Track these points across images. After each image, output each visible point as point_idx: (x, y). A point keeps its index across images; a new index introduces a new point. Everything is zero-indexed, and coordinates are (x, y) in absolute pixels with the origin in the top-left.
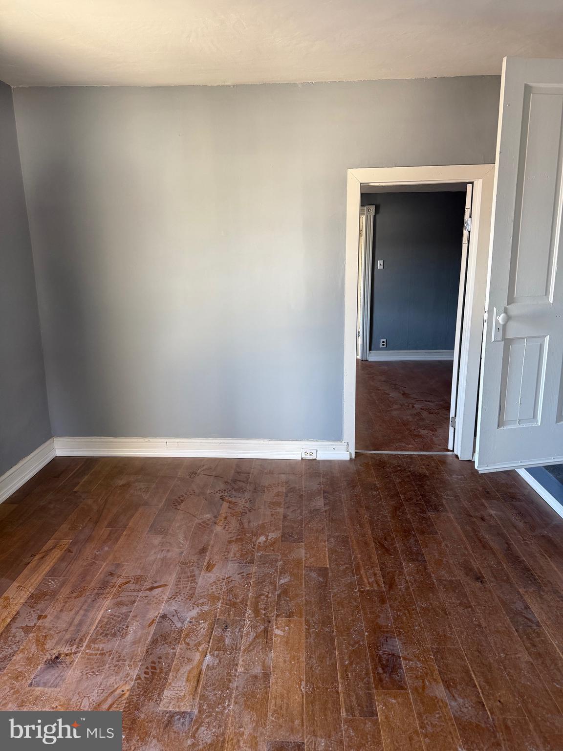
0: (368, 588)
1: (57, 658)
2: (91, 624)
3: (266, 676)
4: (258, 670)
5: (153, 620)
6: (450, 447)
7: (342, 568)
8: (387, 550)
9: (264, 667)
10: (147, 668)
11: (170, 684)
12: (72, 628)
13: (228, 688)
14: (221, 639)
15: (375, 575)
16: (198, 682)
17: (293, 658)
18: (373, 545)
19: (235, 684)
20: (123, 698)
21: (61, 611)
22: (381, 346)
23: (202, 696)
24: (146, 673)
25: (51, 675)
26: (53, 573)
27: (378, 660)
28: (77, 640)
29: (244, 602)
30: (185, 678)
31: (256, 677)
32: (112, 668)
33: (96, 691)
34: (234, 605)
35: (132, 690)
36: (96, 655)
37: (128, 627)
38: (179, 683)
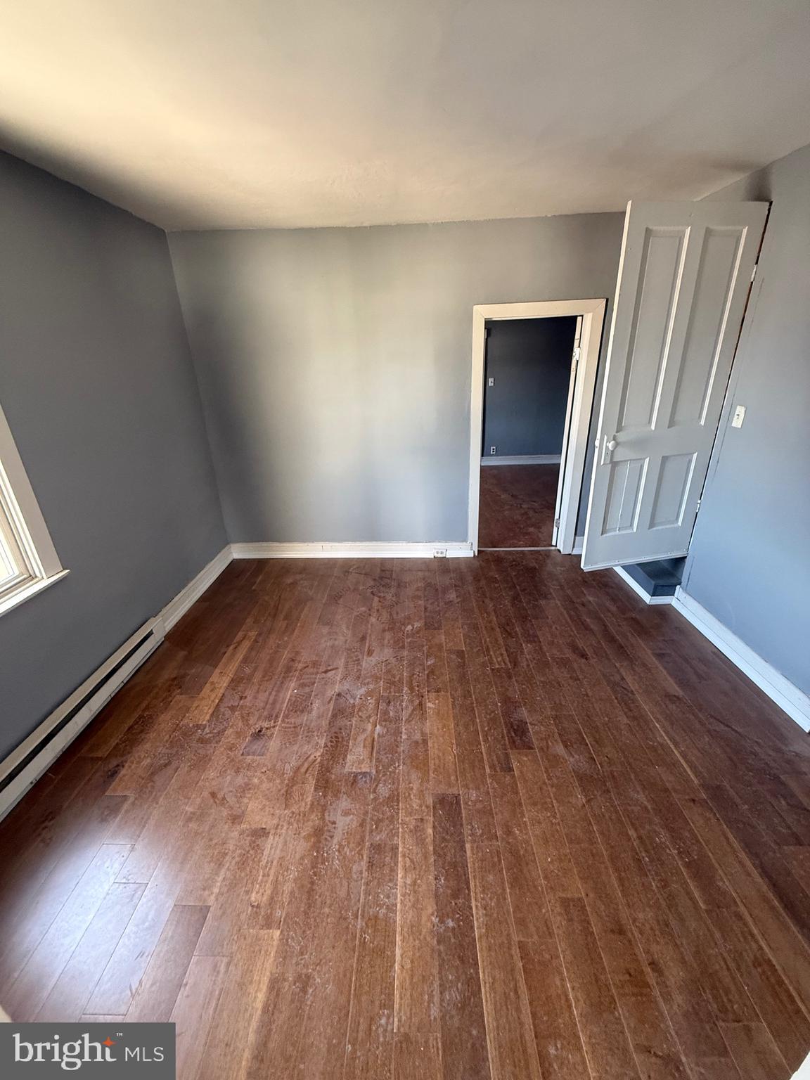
0: (497, 666)
1: (260, 731)
2: (283, 703)
3: (425, 742)
4: (418, 737)
5: (331, 699)
6: (554, 543)
7: (475, 650)
8: (510, 634)
9: (423, 734)
10: (332, 738)
11: (351, 750)
12: (268, 706)
13: (397, 752)
14: (386, 713)
15: (502, 655)
16: (373, 748)
17: (444, 726)
18: (498, 630)
19: (402, 748)
20: (316, 763)
21: (258, 692)
22: (492, 453)
23: (377, 759)
24: (331, 742)
25: (257, 746)
26: (245, 660)
27: (510, 726)
28: (274, 716)
29: (401, 680)
30: (362, 745)
31: (417, 742)
32: (304, 738)
33: (294, 758)
34: (393, 683)
35: (322, 755)
36: (290, 728)
37: (312, 704)
38: (358, 749)
